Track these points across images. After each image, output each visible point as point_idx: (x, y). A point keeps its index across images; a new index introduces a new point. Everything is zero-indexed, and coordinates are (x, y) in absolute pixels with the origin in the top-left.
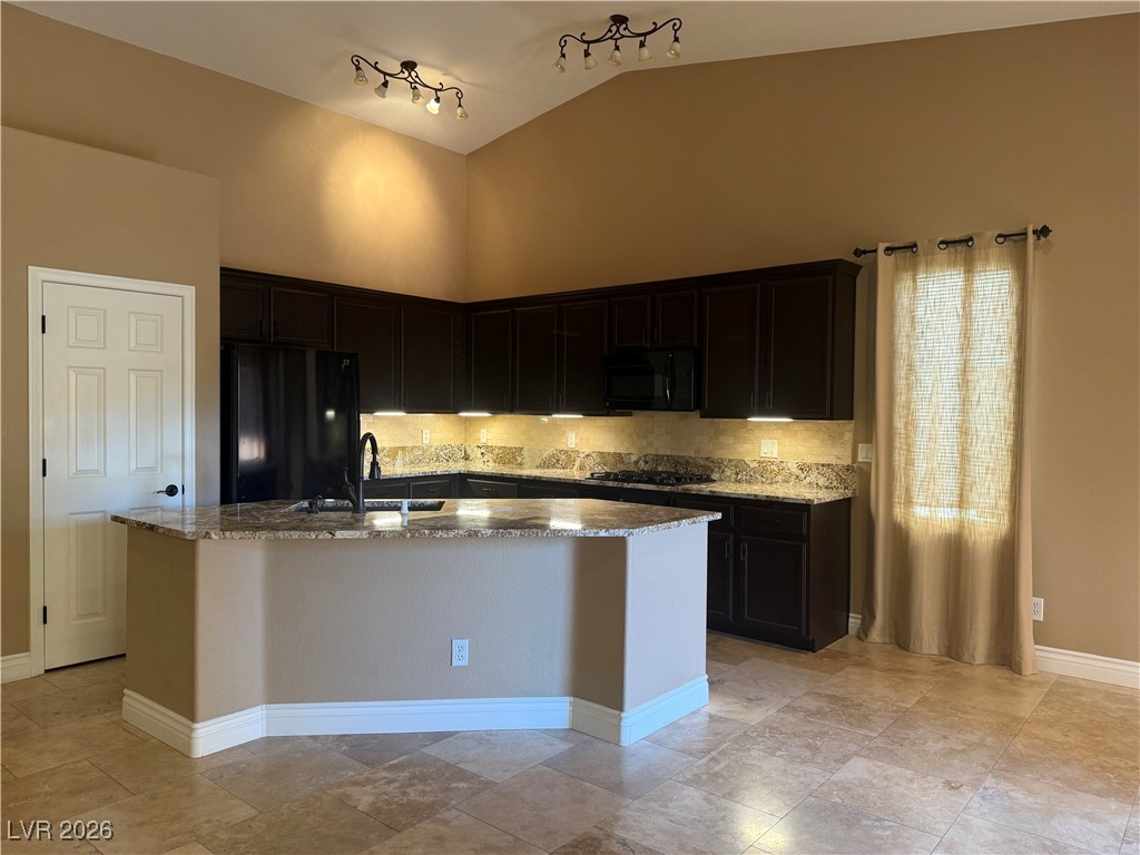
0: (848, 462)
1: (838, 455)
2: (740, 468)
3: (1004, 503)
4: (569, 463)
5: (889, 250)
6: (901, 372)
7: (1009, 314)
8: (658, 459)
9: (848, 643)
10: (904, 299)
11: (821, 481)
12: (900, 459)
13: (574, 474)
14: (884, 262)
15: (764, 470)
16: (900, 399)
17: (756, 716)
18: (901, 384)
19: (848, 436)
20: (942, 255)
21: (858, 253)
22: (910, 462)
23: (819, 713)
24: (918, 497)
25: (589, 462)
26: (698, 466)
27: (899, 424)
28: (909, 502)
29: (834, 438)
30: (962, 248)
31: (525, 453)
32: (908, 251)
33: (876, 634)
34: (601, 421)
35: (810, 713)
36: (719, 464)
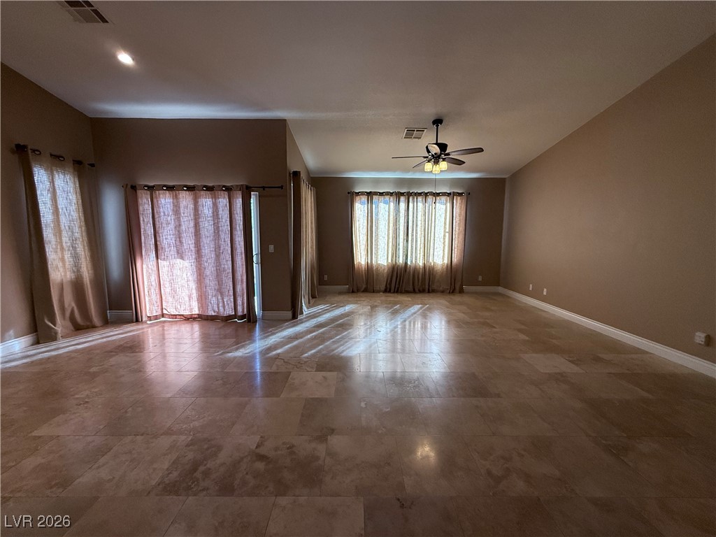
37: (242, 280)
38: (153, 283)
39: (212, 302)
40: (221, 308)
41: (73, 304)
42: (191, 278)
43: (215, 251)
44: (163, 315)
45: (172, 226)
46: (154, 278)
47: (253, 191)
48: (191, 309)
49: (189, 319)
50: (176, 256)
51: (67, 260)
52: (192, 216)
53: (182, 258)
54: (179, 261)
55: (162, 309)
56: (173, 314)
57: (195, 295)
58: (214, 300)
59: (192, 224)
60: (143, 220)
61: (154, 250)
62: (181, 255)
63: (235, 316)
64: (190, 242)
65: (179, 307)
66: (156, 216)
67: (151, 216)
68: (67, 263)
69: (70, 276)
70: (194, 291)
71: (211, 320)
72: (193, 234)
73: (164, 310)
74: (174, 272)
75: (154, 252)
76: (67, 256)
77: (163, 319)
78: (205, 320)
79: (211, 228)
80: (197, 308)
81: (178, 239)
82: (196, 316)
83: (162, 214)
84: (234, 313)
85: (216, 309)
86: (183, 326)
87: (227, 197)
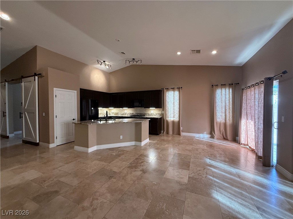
0: (161, 113)
1: (160, 112)
2: (149, 114)
3: (178, 117)
4: (126, 114)
5: (165, 89)
6: (167, 103)
7: (178, 96)
8: (138, 113)
9: (162, 134)
10: (167, 94)
11: (158, 115)
12: (167, 112)
13: (126, 116)
14: (165, 90)
15: (151, 114)
16: (167, 106)
17: (155, 142)
18: (167, 104)
19: (161, 110)
20: (171, 90)
21: (162, 89)
22: (168, 113)
23: (161, 141)
24: (169, 117)
25: (129, 114)
26: (143, 114)
27: (167, 109)
28: (168, 117)
29: (160, 110)
30: (173, 89)
31: (119, 113)
32: (168, 89)
33: (165, 133)
34: (130, 109)
35: (160, 141)
36: (146, 114)
38: (245, 129)
41: (224, 130)
42: (254, 130)
45: (250, 104)
49: (252, 151)
50: (251, 119)
55: (248, 143)
60: (244, 102)
67: (246, 100)
74: (250, 126)
75: (246, 116)
76: (223, 115)
77: (248, 147)
80: (255, 146)
82: (255, 151)
87: (263, 87)
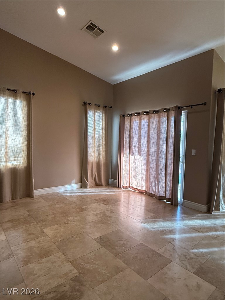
3: (26, 159)
7: (26, 112)
30: (13, 92)
37: (171, 174)
38: (127, 168)
39: (152, 185)
40: (157, 190)
41: (96, 173)
42: (143, 168)
43: (157, 152)
44: (130, 187)
45: (137, 136)
46: (128, 164)
47: (183, 110)
48: (142, 187)
49: (140, 192)
50: (138, 153)
51: (96, 152)
52: (147, 130)
53: (140, 155)
54: (139, 156)
55: (130, 183)
56: (133, 187)
57: (144, 178)
58: (153, 184)
59: (147, 134)
60: (126, 133)
61: (129, 149)
62: (140, 153)
63: (164, 198)
64: (145, 146)
65: (137, 183)
66: (131, 131)
67: (129, 131)
68: (96, 154)
69: (96, 159)
70: (144, 176)
71: (151, 196)
72: (147, 141)
73: (130, 184)
74: (136, 163)
75: (129, 151)
76: (96, 150)
77: (129, 189)
78: (148, 195)
79: (156, 137)
80: (145, 186)
81: (139, 144)
82: (144, 192)
83: (133, 129)
84: (164, 196)
85: (154, 190)
86: (137, 195)
87: (166, 116)
